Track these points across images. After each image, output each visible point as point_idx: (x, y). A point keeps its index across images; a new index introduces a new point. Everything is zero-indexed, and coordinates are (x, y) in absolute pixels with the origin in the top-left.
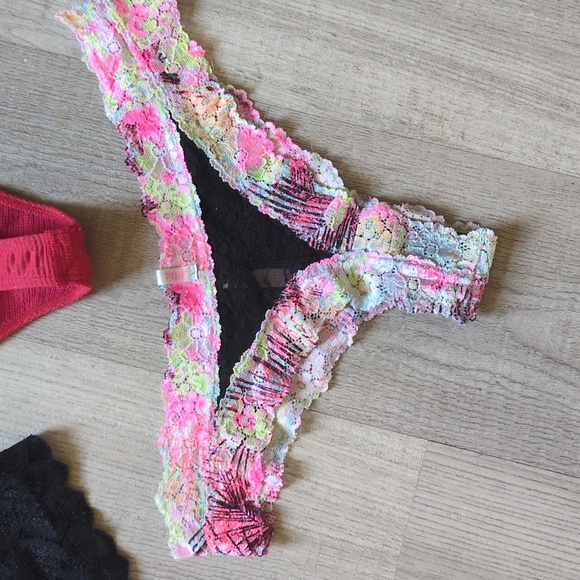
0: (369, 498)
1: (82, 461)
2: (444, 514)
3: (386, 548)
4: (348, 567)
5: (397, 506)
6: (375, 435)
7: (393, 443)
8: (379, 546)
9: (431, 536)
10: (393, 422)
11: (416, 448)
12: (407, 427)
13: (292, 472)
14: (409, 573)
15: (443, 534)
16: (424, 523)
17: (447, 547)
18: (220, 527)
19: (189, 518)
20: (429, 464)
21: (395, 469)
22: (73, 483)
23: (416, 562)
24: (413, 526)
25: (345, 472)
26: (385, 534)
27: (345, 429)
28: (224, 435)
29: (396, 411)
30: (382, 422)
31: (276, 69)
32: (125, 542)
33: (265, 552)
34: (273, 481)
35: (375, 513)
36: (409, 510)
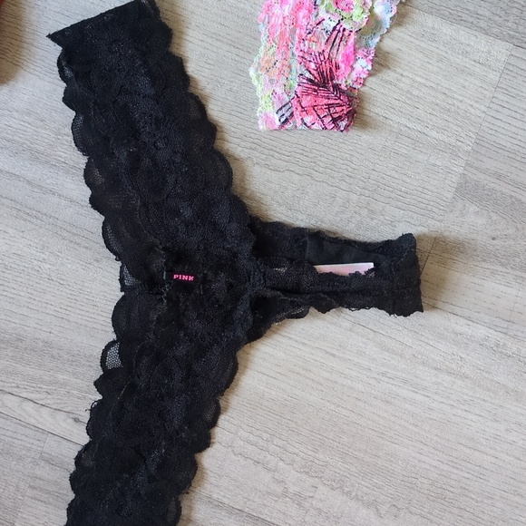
0: (449, 94)
1: (185, 30)
2: (518, 116)
3: (459, 143)
4: (420, 157)
5: (476, 105)
6: (463, 35)
7: (480, 44)
8: (453, 140)
9: (503, 136)
10: (482, 24)
11: (501, 50)
12: (494, 30)
13: (381, 61)
14: (477, 168)
15: (515, 136)
16: (498, 123)
17: (516, 148)
18: (306, 101)
19: (279, 90)
20: (511, 68)
21: (478, 69)
22: (174, 50)
23: (485, 159)
24: (487, 124)
25: (430, 67)
26: (460, 130)
27: (436, 26)
28: (322, 14)
29: (487, 14)
30: (472, 23)
32: (215, 111)
33: (347, 127)
34: (362, 65)
35: (453, 109)
36: (486, 110)
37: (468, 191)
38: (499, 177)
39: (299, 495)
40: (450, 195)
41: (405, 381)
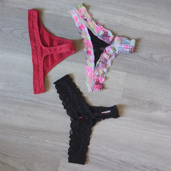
0: (118, 82)
1: (74, 78)
2: (129, 83)
3: (121, 89)
4: (115, 92)
5: (122, 83)
6: (118, 72)
7: (121, 73)
10: (121, 70)
11: (125, 74)
12: (123, 71)
13: (106, 78)
14: (124, 93)
15: (129, 87)
16: (126, 85)
18: (95, 87)
19: (91, 86)
20: (127, 76)
21: (122, 77)
22: (73, 82)
23: (125, 91)
25: (114, 78)
26: (121, 87)
27: (114, 71)
28: (96, 73)
29: (122, 68)
30: (119, 70)
31: (101, 17)
32: (81, 90)
33: (102, 90)
34: (103, 80)
35: (119, 84)
36: (124, 83)
37: (124, 96)
38: (128, 93)
39: (105, 150)
40: (121, 98)
41: (119, 129)
